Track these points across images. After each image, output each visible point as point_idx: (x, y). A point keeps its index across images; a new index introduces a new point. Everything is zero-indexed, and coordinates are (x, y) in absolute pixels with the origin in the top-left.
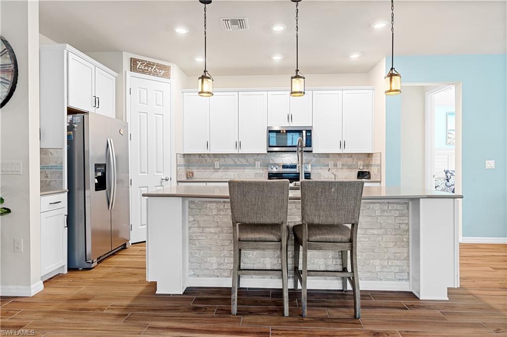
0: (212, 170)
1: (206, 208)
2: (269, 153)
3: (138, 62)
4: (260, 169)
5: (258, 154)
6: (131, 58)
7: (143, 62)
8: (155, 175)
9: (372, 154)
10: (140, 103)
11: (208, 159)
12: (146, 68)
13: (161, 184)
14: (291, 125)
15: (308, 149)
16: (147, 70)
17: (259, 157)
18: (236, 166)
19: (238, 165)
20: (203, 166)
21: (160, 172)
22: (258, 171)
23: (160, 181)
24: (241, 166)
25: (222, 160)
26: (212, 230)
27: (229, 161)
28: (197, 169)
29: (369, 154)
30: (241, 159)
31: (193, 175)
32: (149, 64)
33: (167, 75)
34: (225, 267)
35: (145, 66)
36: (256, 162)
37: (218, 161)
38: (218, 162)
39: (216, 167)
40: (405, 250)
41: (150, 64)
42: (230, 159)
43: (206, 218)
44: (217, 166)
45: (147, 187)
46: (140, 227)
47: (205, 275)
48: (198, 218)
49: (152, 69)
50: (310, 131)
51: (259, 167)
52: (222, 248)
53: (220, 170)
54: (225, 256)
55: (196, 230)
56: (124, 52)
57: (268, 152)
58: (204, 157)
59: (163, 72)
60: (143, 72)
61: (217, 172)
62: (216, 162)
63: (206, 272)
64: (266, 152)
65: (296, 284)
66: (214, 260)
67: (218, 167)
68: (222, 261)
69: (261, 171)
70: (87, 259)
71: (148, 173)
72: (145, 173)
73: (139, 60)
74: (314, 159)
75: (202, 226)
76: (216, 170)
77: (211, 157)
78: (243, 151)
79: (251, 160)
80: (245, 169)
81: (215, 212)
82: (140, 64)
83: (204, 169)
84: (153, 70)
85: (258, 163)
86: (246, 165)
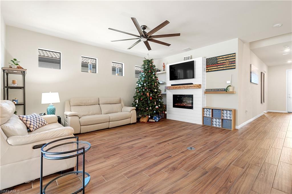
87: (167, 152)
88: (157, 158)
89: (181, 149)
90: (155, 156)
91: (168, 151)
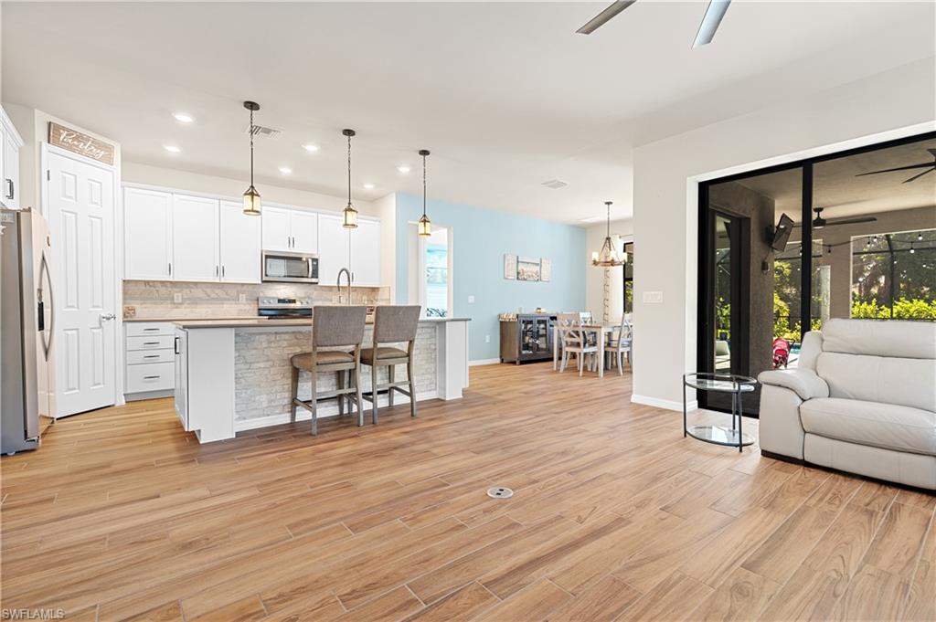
0: (169, 306)
1: (254, 341)
2: (265, 284)
3: (62, 131)
4: (245, 304)
5: (243, 285)
6: (50, 123)
7: (70, 133)
8: (91, 312)
9: (378, 288)
10: (65, 196)
11: (163, 290)
12: (75, 143)
13: (100, 324)
14: (292, 251)
15: (314, 280)
16: (77, 146)
17: (245, 287)
18: (210, 300)
19: (213, 299)
20: (152, 299)
21: (98, 307)
22: (242, 307)
23: (97, 319)
24: (217, 299)
25: (186, 291)
26: (262, 365)
27: (198, 292)
28: (141, 304)
29: (375, 288)
30: (217, 291)
31: (134, 313)
32: (80, 138)
33: (108, 160)
34: (277, 403)
35: (74, 139)
36: (241, 295)
37: (180, 292)
38: (180, 294)
39: (175, 301)
40: (433, 366)
41: (83, 138)
42: (200, 290)
43: (254, 352)
44: (178, 300)
45: (77, 329)
46: (66, 393)
47: (253, 417)
48: (244, 353)
49: (85, 145)
50: (317, 260)
51: (244, 301)
52: (273, 384)
53: (183, 306)
54: (276, 392)
55: (242, 366)
56: (36, 111)
57: (263, 282)
58: (154, 287)
59: (103, 152)
60: (70, 148)
61: (177, 308)
62: (175, 295)
63: (254, 412)
64: (260, 282)
65: (350, 408)
66: (264, 398)
67: (180, 301)
68: (273, 398)
69: (247, 307)
70: (29, 435)
71: (78, 308)
72: (73, 307)
73: (64, 129)
74: (315, 292)
75: (249, 361)
76: (177, 305)
77: (166, 286)
78: (228, 279)
79: (233, 292)
80: (223, 304)
81: (265, 345)
82: (65, 135)
83: (155, 303)
84: (86, 147)
85: (243, 297)
86: (226, 300)
87: (582, 485)
88: (609, 471)
89: (535, 491)
90: (614, 477)
91: (578, 487)
